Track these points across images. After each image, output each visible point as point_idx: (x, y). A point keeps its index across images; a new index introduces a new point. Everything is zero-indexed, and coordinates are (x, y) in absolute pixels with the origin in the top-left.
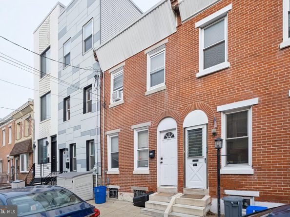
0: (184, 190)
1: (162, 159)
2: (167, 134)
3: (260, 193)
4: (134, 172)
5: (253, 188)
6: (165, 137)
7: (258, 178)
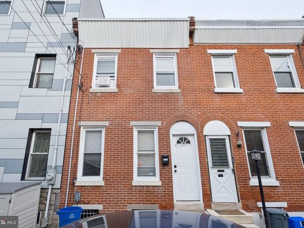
0: (212, 206)
1: (175, 167)
2: (181, 139)
3: (288, 203)
4: (134, 184)
5: (282, 199)
6: (178, 142)
7: (283, 189)
